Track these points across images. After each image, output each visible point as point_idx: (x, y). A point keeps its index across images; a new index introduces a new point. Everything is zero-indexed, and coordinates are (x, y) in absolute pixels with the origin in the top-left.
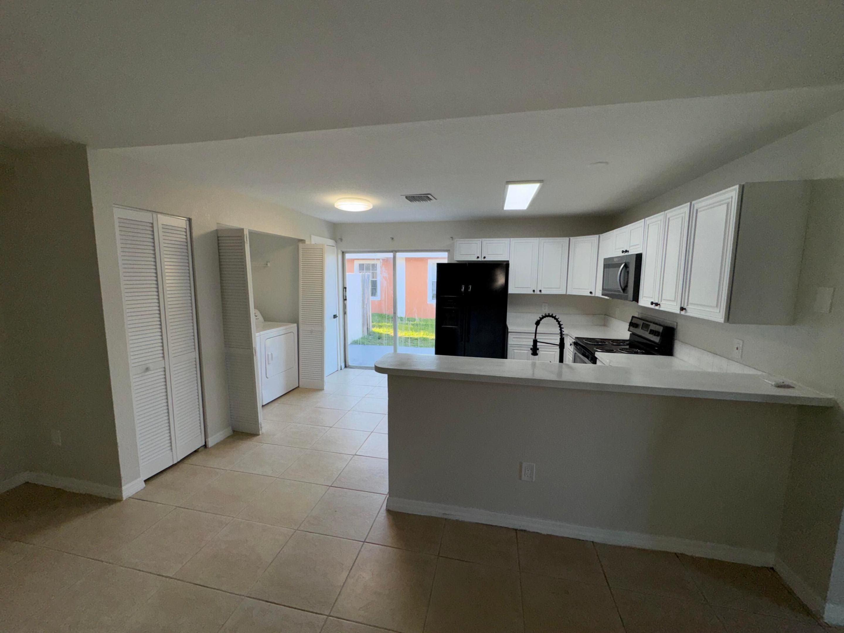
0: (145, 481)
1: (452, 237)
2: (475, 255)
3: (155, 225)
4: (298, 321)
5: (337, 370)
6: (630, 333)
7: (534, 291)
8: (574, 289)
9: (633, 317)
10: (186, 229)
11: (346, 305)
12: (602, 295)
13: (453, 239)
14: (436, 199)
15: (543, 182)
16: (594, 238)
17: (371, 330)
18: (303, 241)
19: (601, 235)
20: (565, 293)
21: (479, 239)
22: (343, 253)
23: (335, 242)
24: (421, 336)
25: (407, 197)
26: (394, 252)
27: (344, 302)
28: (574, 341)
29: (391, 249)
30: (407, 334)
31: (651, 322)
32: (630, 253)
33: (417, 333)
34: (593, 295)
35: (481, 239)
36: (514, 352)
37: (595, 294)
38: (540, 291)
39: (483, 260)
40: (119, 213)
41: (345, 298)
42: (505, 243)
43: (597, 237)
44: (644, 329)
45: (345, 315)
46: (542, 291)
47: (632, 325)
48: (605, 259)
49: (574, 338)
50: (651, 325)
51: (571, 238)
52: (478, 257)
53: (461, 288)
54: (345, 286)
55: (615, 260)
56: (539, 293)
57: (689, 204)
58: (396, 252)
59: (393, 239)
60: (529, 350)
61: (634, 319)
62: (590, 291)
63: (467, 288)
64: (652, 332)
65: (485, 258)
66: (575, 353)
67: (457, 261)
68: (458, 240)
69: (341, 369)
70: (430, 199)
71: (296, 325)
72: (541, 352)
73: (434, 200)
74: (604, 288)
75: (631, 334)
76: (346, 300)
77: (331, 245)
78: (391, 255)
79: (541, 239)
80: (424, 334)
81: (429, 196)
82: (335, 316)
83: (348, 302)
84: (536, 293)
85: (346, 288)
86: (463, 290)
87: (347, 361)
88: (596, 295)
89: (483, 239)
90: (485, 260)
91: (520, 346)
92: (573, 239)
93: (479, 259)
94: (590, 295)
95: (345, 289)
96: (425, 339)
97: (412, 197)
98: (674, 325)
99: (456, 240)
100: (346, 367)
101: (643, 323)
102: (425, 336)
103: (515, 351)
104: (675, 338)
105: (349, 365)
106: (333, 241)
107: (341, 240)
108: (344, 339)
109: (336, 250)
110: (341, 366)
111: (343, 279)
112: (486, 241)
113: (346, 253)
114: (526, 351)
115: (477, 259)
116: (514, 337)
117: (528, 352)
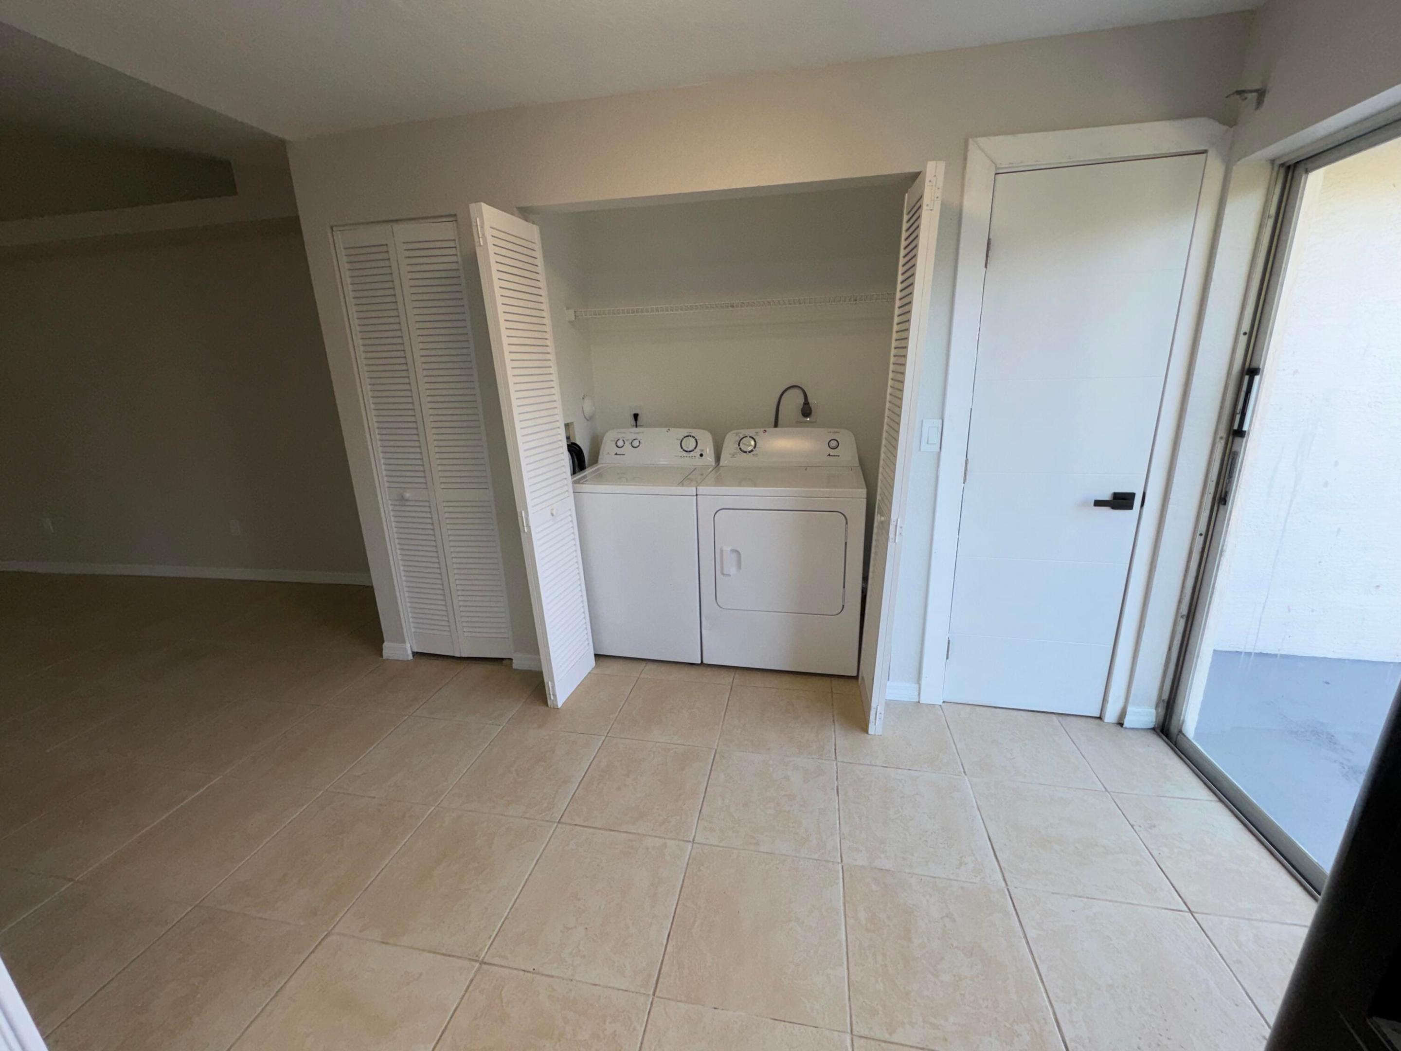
3: (392, 248)
5: (1098, 719)
10: (453, 240)
23: (1212, 124)
40: (341, 238)
41: (1236, 427)
54: (1254, 365)
71: (864, 493)
76: (1240, 432)
82: (1122, 502)
95: (1247, 378)
100: (1163, 729)
105: (1180, 731)
106: (1202, 121)
107: (1261, 93)
108: (1184, 610)
109: (1215, 167)
110: (1123, 713)
111: (1246, 326)
113: (1308, 170)
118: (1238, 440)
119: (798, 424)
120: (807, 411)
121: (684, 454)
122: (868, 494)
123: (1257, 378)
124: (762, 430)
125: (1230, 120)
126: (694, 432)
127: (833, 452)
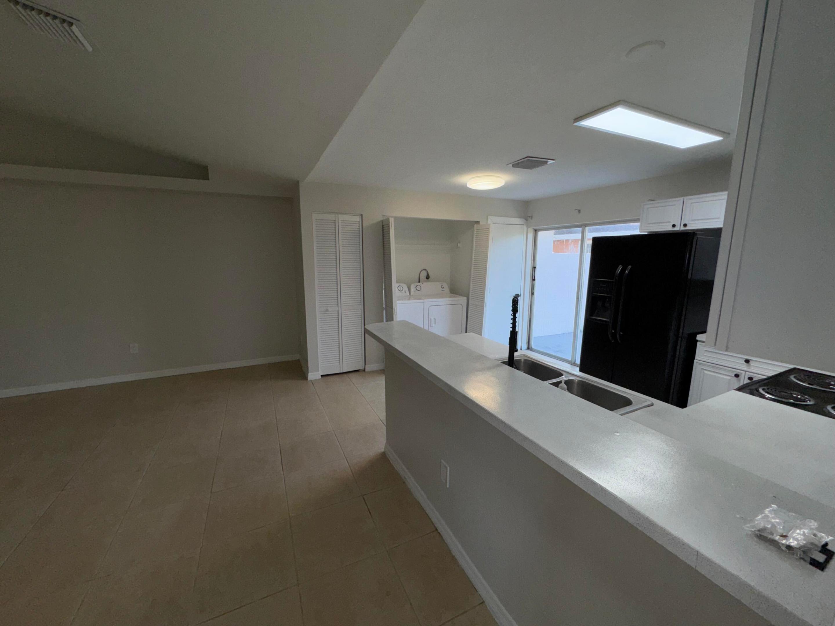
0: (322, 376)
2: (669, 222)
3: (337, 222)
4: (469, 295)
10: (359, 222)
11: (534, 285)
15: (618, 104)
18: (478, 222)
21: (680, 198)
22: (536, 231)
23: (524, 220)
25: (513, 166)
27: (532, 282)
29: (581, 223)
35: (682, 198)
36: (704, 372)
39: (683, 228)
40: (315, 216)
41: (533, 278)
45: (533, 296)
52: (674, 226)
54: (535, 266)
58: (585, 227)
59: (579, 211)
63: (624, 270)
65: (685, 225)
70: (545, 162)
71: (465, 298)
76: (534, 280)
77: (518, 224)
78: (580, 232)
82: (517, 296)
83: (536, 283)
85: (535, 268)
87: (530, 343)
89: (686, 198)
90: (687, 228)
91: (716, 367)
93: (677, 229)
95: (534, 269)
100: (528, 347)
103: (706, 372)
105: (532, 348)
106: (523, 219)
107: (532, 217)
108: (529, 320)
109: (525, 228)
110: (521, 347)
111: (532, 259)
112: (689, 200)
113: (538, 231)
114: (729, 378)
115: (673, 228)
116: (705, 351)
117: (730, 380)
118: (534, 281)
119: (426, 281)
120: (428, 277)
121: (399, 292)
122: (467, 299)
123: (536, 269)
124: (422, 283)
125: (527, 220)
126: (401, 284)
127: (443, 289)
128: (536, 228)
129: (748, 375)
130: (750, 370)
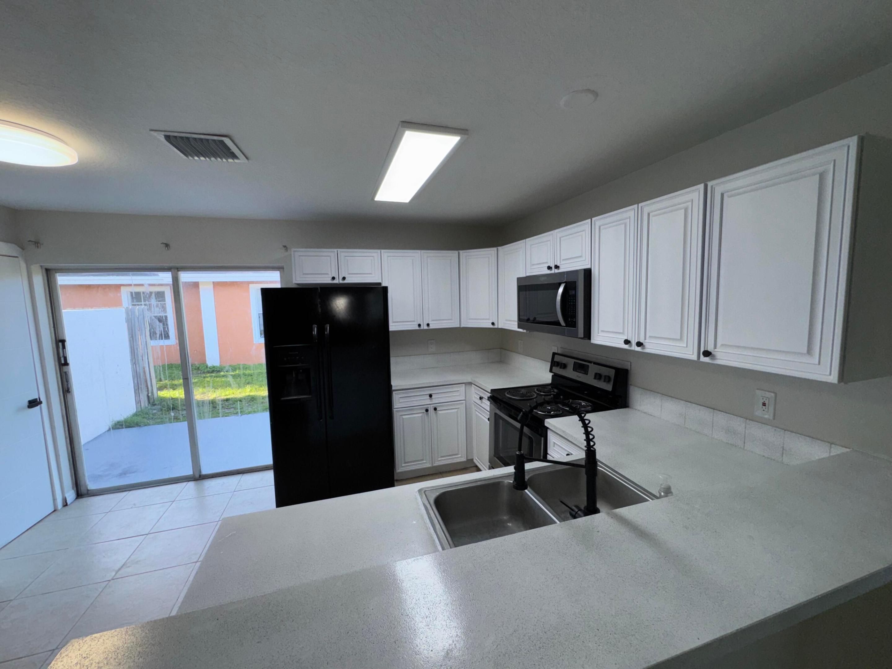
1: (285, 246)
2: (327, 274)
5: (55, 511)
6: (552, 374)
7: (419, 325)
8: (470, 319)
9: (554, 354)
12: (519, 327)
13: (287, 251)
14: (247, 158)
15: (465, 134)
16: (490, 252)
17: (155, 396)
19: (499, 248)
20: (458, 326)
21: (332, 250)
22: (49, 274)
23: (16, 247)
24: (247, 394)
25: (168, 138)
26: (172, 270)
27: (60, 370)
28: (489, 395)
29: (166, 265)
30: (223, 394)
31: (590, 362)
32: (561, 270)
33: (240, 390)
34: (496, 327)
35: (336, 250)
36: (403, 419)
37: (498, 326)
38: (428, 325)
39: (341, 282)
41: (63, 362)
42: (373, 257)
43: (494, 250)
44: (578, 370)
45: (69, 396)
46: (430, 325)
47: (554, 364)
48: (519, 279)
49: (490, 391)
50: (590, 367)
51: (461, 252)
52: (333, 278)
53: (312, 330)
54: (61, 338)
55: (542, 279)
56: (426, 327)
57: (701, 187)
58: (178, 271)
59: (167, 245)
60: (424, 412)
61: (556, 356)
62: (491, 322)
63: (321, 330)
64: (598, 376)
65: (344, 278)
66: (496, 414)
67: (298, 284)
68: (297, 250)
69: (65, 504)
70: (234, 156)
72: (440, 412)
73: (242, 160)
74: (521, 317)
75: (553, 376)
76: (66, 364)
78: (166, 277)
79: (423, 251)
80: (251, 390)
81: (227, 141)
82: (33, 403)
84: (422, 328)
85: (63, 342)
86: (315, 332)
87: (81, 484)
88: (500, 327)
89: (339, 250)
90: (345, 282)
91: (411, 409)
92: (464, 253)
93: (336, 281)
94: (492, 326)
95: (60, 344)
96: (252, 399)
97: (182, 138)
98: (627, 366)
99: (293, 250)
100: (79, 495)
101: (575, 362)
102: (252, 394)
103: (404, 417)
104: (630, 383)
105: (88, 490)
106: (14, 245)
109: (23, 265)
110: (65, 500)
112: (344, 253)
113: (56, 273)
114: (420, 415)
115: (332, 281)
116: (400, 397)
117: (422, 416)
118: (65, 368)
123: (65, 344)
125: (23, 247)
128: (49, 265)
129: (433, 407)
130: (434, 402)
